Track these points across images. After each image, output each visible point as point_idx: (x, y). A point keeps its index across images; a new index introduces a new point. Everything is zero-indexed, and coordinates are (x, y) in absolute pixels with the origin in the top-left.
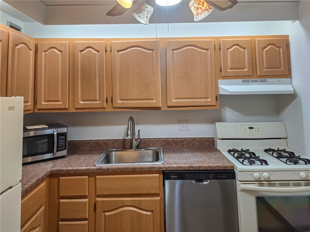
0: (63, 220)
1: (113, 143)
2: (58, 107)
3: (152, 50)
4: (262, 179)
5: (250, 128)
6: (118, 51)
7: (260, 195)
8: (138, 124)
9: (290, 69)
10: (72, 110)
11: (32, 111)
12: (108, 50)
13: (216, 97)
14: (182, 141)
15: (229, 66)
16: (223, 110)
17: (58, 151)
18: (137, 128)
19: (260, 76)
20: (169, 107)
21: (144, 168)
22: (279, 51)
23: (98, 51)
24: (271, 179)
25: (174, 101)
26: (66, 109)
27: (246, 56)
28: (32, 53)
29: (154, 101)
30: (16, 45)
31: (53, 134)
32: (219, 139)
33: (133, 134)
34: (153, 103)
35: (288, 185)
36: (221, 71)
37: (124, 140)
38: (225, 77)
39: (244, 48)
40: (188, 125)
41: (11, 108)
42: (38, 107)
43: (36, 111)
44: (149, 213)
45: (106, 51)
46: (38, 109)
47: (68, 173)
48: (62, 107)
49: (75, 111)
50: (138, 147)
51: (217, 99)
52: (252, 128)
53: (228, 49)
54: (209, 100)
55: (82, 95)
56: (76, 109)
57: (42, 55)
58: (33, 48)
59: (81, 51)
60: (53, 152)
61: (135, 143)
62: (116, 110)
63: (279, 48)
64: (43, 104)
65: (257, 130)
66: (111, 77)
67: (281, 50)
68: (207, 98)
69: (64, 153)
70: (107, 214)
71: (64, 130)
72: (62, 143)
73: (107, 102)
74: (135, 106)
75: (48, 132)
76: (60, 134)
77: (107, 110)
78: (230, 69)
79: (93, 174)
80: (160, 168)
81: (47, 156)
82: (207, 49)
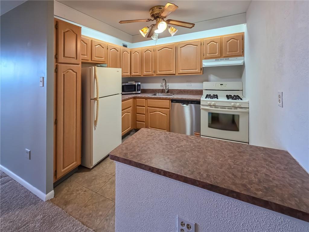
0: (138, 114)
1: (159, 91)
2: (137, 75)
3: (172, 48)
4: (212, 105)
5: (221, 85)
6: (158, 50)
7: (210, 112)
8: (168, 82)
9: (243, 52)
10: (142, 76)
11: (130, 77)
12: (155, 50)
13: (201, 69)
14: (187, 91)
17: (137, 91)
18: (167, 84)
19: (225, 57)
20: (179, 74)
21: (164, 98)
22: (237, 42)
23: (151, 51)
24: (216, 105)
25: (181, 71)
26: (140, 75)
27: (217, 47)
28: (129, 55)
29: (172, 71)
30: (124, 52)
32: (204, 90)
33: (166, 87)
34: (171, 72)
35: (225, 108)
36: (204, 55)
37: (163, 89)
38: (206, 59)
39: (217, 43)
40: (191, 83)
41: (118, 71)
42: (132, 75)
43: (131, 76)
44: (165, 115)
46: (132, 76)
47: (138, 98)
48: (139, 75)
49: (143, 76)
50: (168, 92)
51: (201, 70)
52: (222, 85)
53: (208, 44)
54: (197, 70)
55: (145, 70)
56: (144, 75)
57: (133, 55)
58: (130, 53)
59: (145, 52)
60: (136, 91)
61: (166, 91)
62: (157, 76)
63: (237, 40)
64: (133, 74)
65: (224, 85)
66: (155, 61)
67: (238, 41)
68: (196, 69)
69: (139, 92)
70: (151, 113)
71: (139, 83)
72: (139, 88)
73: (154, 72)
74: (164, 74)
75: (134, 84)
76: (138, 85)
77: (154, 76)
78: (208, 54)
79: (146, 98)
80: (170, 98)
81: (134, 92)
82: (197, 45)
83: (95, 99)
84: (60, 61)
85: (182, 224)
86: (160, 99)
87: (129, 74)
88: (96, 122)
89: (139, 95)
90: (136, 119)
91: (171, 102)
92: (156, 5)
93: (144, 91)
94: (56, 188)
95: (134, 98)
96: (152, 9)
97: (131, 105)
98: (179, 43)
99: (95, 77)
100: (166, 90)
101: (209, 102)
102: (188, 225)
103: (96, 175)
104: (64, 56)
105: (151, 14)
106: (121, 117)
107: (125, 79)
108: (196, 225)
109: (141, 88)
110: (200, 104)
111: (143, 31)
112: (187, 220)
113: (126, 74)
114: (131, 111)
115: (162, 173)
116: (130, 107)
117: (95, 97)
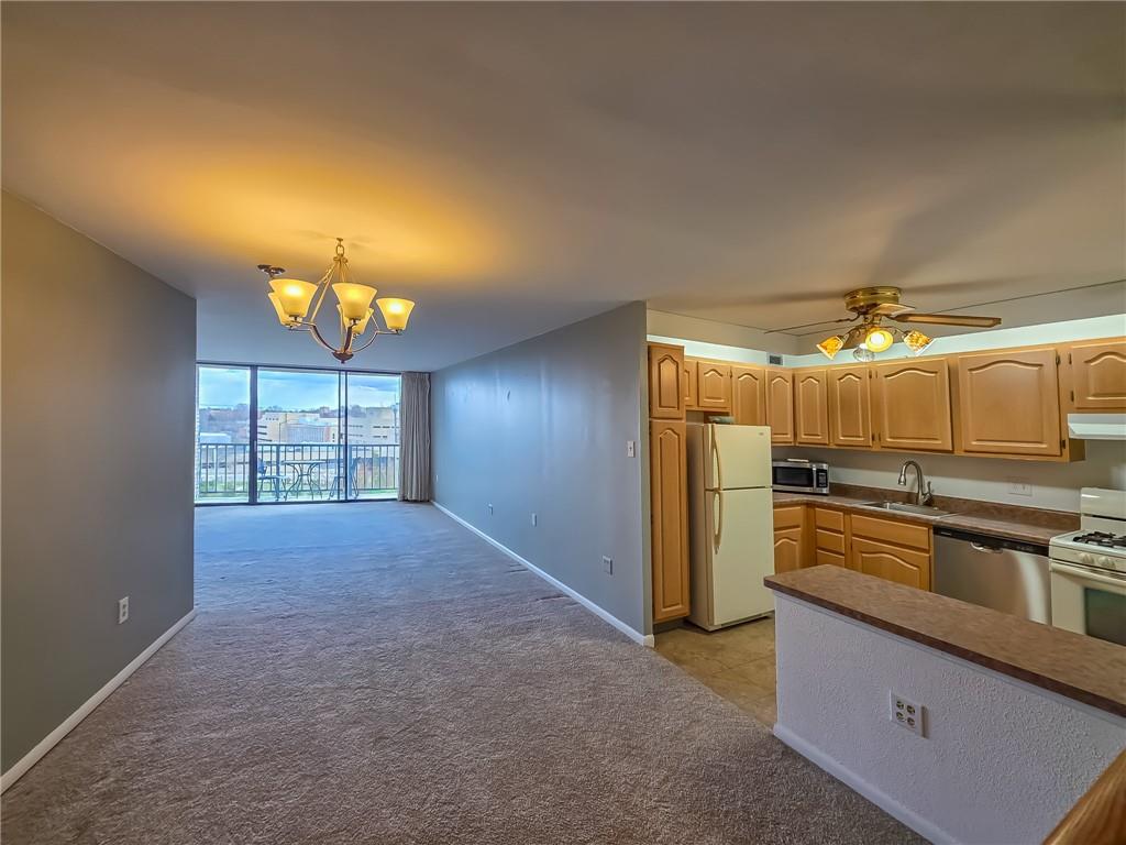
1: (893, 495)
2: (817, 442)
3: (936, 373)
4: (1097, 564)
6: (886, 376)
7: (1090, 585)
8: (930, 474)
10: (832, 447)
11: (793, 445)
12: (874, 376)
13: (1062, 442)
15: (1093, 392)
16: (1114, 470)
17: (818, 486)
18: (926, 479)
20: (966, 451)
21: (906, 516)
23: (860, 378)
24: (1117, 569)
25: (974, 443)
26: (826, 444)
28: (789, 385)
29: (940, 442)
31: (811, 470)
32: (1086, 515)
33: (921, 486)
34: (937, 444)
36: (1073, 400)
38: (1081, 410)
40: (1028, 487)
41: (761, 434)
42: (799, 441)
43: (797, 445)
44: (915, 569)
45: (870, 377)
46: (799, 443)
47: (822, 506)
48: (822, 442)
50: (926, 503)
51: (1063, 446)
53: (1089, 361)
54: (1044, 446)
55: (843, 431)
56: (838, 445)
57: (800, 385)
58: (791, 381)
59: (840, 379)
60: (815, 486)
62: (884, 450)
64: (803, 437)
66: (877, 407)
68: (1040, 443)
69: (825, 491)
70: (864, 555)
71: (825, 466)
72: (822, 480)
73: (873, 439)
74: (922, 447)
75: (808, 466)
76: (818, 471)
77: (874, 449)
78: (1094, 395)
79: (848, 511)
80: (928, 520)
81: (808, 489)
82: (1041, 365)
83: (716, 491)
84: (655, 414)
85: (899, 705)
86: (893, 518)
87: (790, 437)
88: (718, 538)
89: (825, 500)
90: (816, 543)
91: (935, 533)
92: (861, 287)
93: (840, 490)
94: (659, 636)
95: (809, 505)
96: (852, 294)
97: (800, 521)
98: (964, 358)
99: (714, 445)
100: (921, 497)
101: (1083, 555)
102: (909, 707)
103: (722, 645)
104: (660, 406)
105: (848, 305)
106: (772, 547)
107: (779, 452)
108: (923, 708)
109: (830, 480)
110: (1047, 555)
111: (825, 348)
112: (908, 700)
113: (780, 437)
114: (799, 537)
115: (859, 616)
116: (798, 527)
117: (716, 486)
